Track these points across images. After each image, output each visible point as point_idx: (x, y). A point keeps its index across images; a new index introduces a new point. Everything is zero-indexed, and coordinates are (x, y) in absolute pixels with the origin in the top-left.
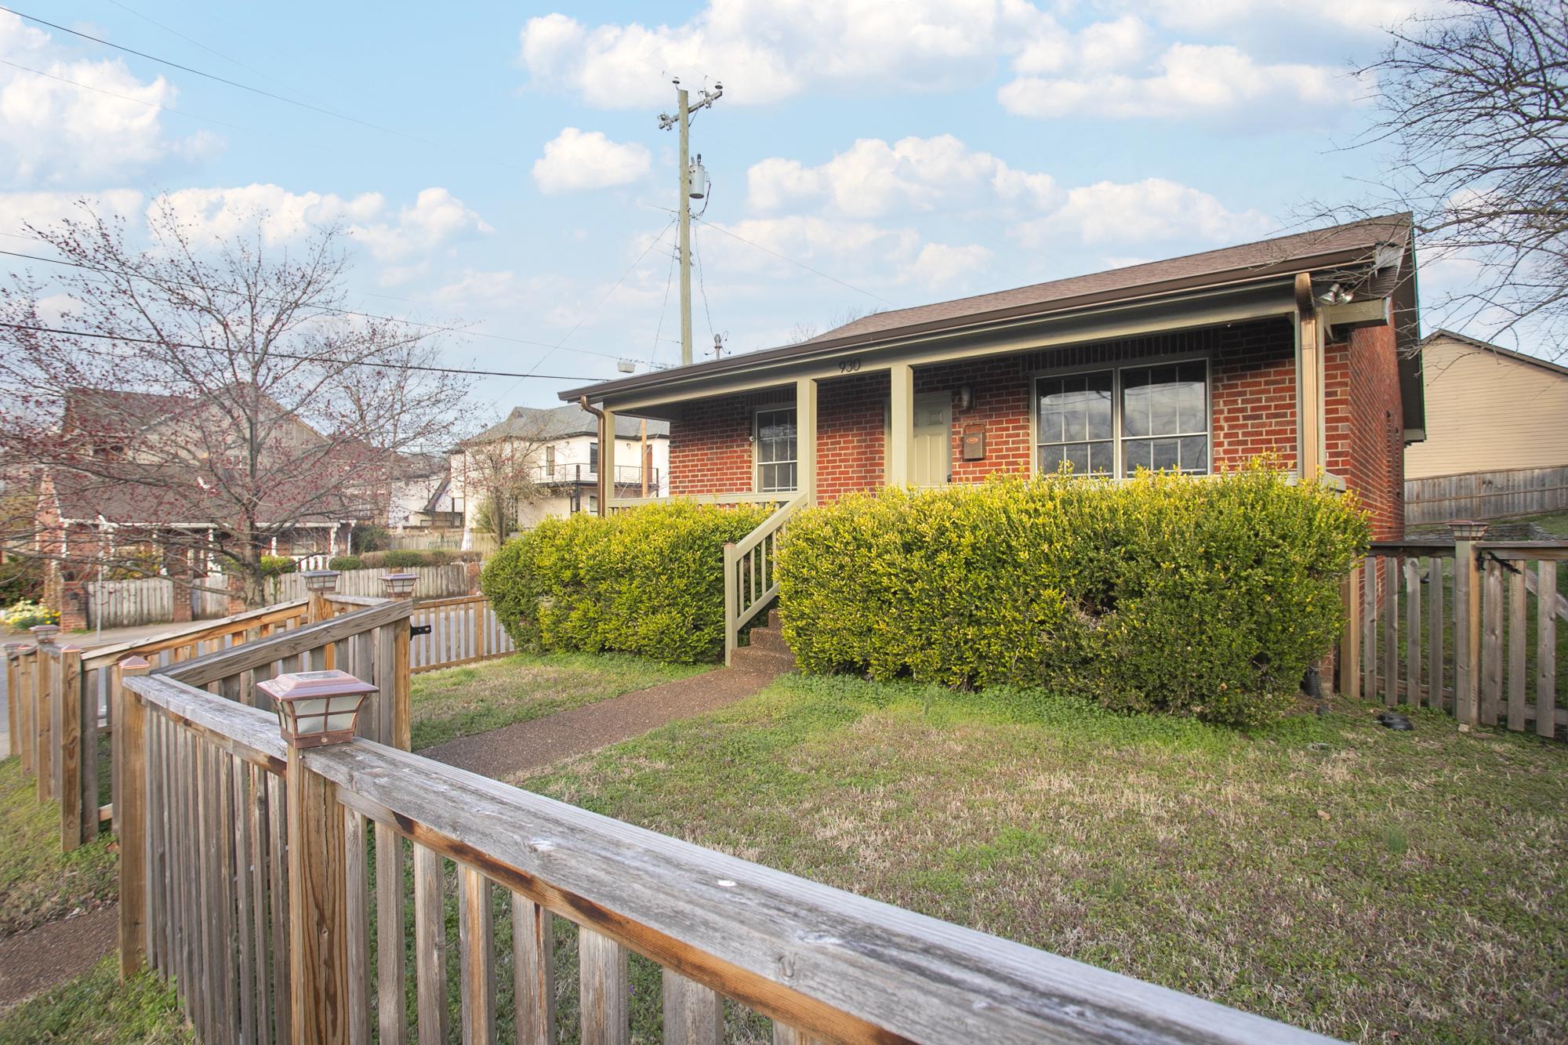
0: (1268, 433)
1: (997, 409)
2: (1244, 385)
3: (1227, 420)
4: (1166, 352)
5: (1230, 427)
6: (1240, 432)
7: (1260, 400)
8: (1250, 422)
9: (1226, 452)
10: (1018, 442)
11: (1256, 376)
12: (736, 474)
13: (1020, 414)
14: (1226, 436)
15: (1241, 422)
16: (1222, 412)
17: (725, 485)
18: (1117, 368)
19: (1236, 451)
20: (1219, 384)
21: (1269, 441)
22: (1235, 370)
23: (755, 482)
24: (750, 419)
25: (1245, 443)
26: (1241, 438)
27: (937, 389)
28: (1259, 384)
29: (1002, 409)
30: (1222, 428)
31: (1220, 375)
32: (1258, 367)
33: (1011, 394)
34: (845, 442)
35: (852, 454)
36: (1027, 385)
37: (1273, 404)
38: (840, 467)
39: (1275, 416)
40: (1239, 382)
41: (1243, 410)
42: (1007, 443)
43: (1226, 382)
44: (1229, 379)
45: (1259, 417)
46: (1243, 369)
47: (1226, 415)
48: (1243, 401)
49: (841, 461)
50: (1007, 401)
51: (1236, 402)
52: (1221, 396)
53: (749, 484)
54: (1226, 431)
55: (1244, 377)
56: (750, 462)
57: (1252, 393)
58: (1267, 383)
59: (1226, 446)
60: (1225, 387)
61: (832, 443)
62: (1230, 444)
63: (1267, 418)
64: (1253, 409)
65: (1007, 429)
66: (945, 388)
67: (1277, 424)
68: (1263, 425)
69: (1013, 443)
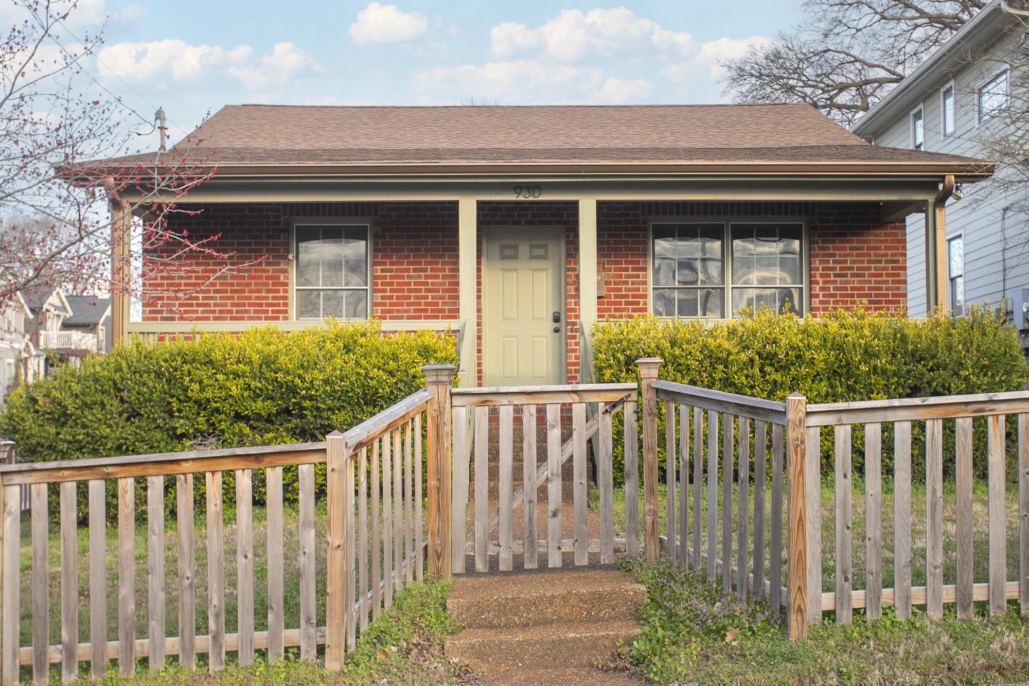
0: (852, 289)
1: (615, 249)
2: (835, 249)
3: (822, 276)
4: (773, 214)
5: (824, 282)
6: (832, 286)
7: (846, 262)
8: (838, 279)
9: (821, 302)
10: (638, 283)
11: (843, 242)
12: (266, 298)
13: (640, 256)
14: (821, 289)
15: (832, 279)
16: (817, 269)
17: (246, 312)
18: (730, 223)
19: (829, 302)
20: (816, 246)
21: (852, 296)
22: (827, 235)
23: (293, 311)
24: (287, 231)
25: (835, 296)
26: (832, 292)
27: (550, 223)
28: (845, 249)
29: (621, 250)
30: (818, 283)
31: (816, 239)
32: (845, 235)
33: (632, 236)
34: (432, 270)
35: (444, 284)
36: (645, 229)
37: (855, 266)
38: (427, 297)
39: (858, 275)
40: (831, 246)
41: (834, 269)
42: (626, 283)
43: (821, 245)
44: (823, 242)
45: (846, 276)
46: (834, 235)
47: (821, 271)
48: (834, 262)
49: (427, 291)
50: (625, 243)
51: (828, 262)
52: (817, 256)
53: (286, 312)
54: (821, 285)
55: (833, 242)
56: (286, 284)
57: (840, 256)
58: (851, 249)
59: (821, 298)
60: (820, 248)
61: (415, 270)
62: (824, 296)
63: (852, 276)
64: (841, 269)
65: (626, 270)
66: (557, 223)
67: (859, 282)
68: (848, 282)
69: (633, 283)
